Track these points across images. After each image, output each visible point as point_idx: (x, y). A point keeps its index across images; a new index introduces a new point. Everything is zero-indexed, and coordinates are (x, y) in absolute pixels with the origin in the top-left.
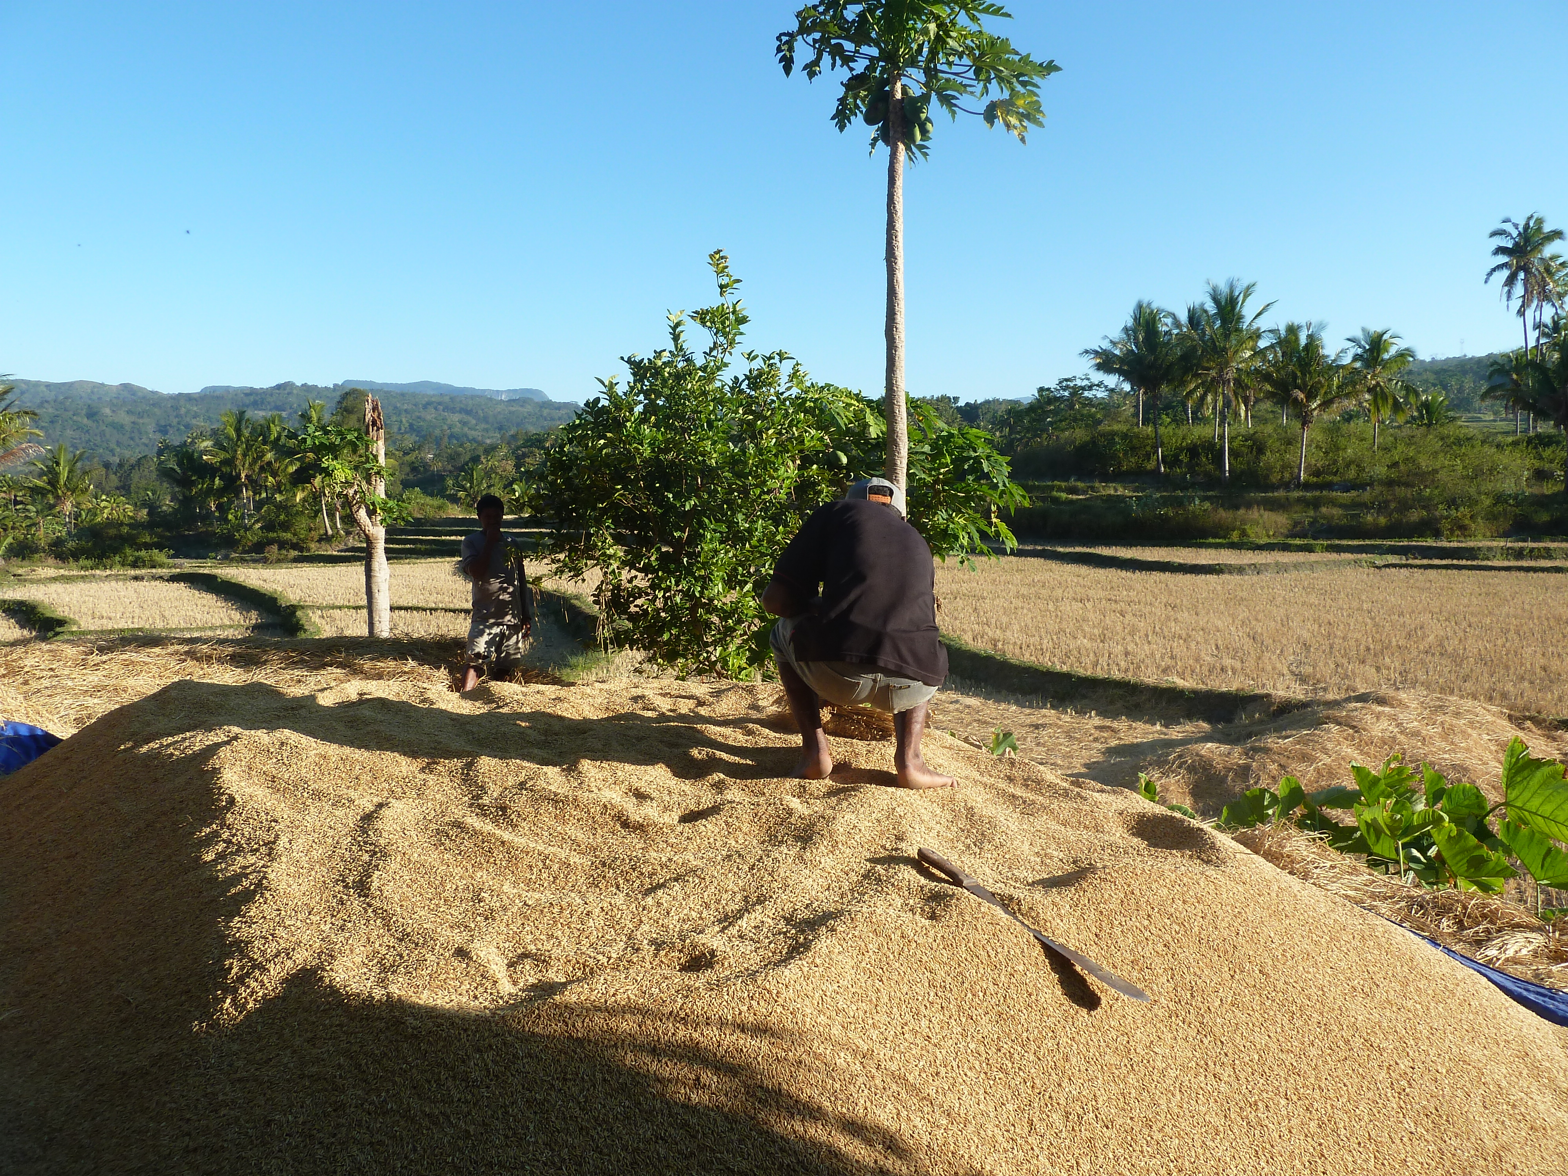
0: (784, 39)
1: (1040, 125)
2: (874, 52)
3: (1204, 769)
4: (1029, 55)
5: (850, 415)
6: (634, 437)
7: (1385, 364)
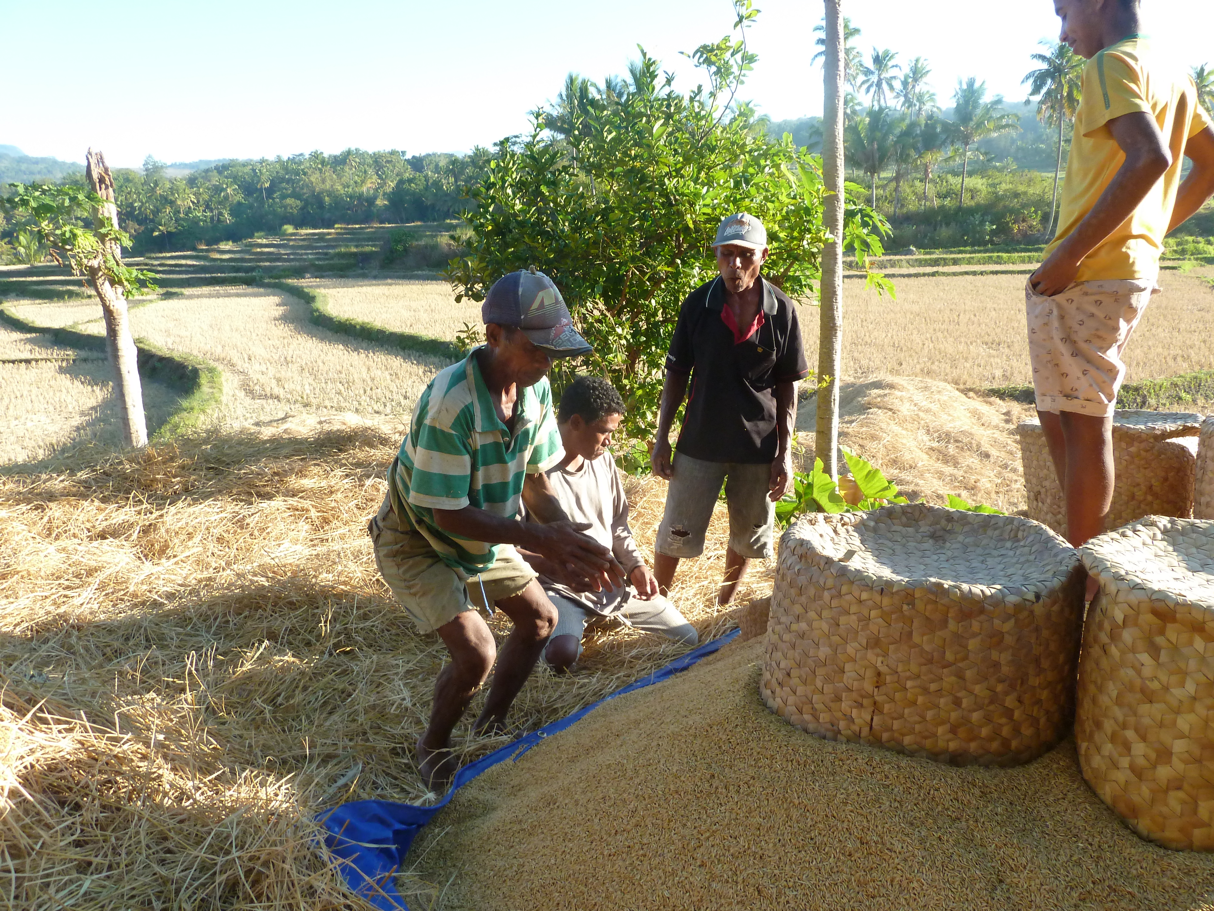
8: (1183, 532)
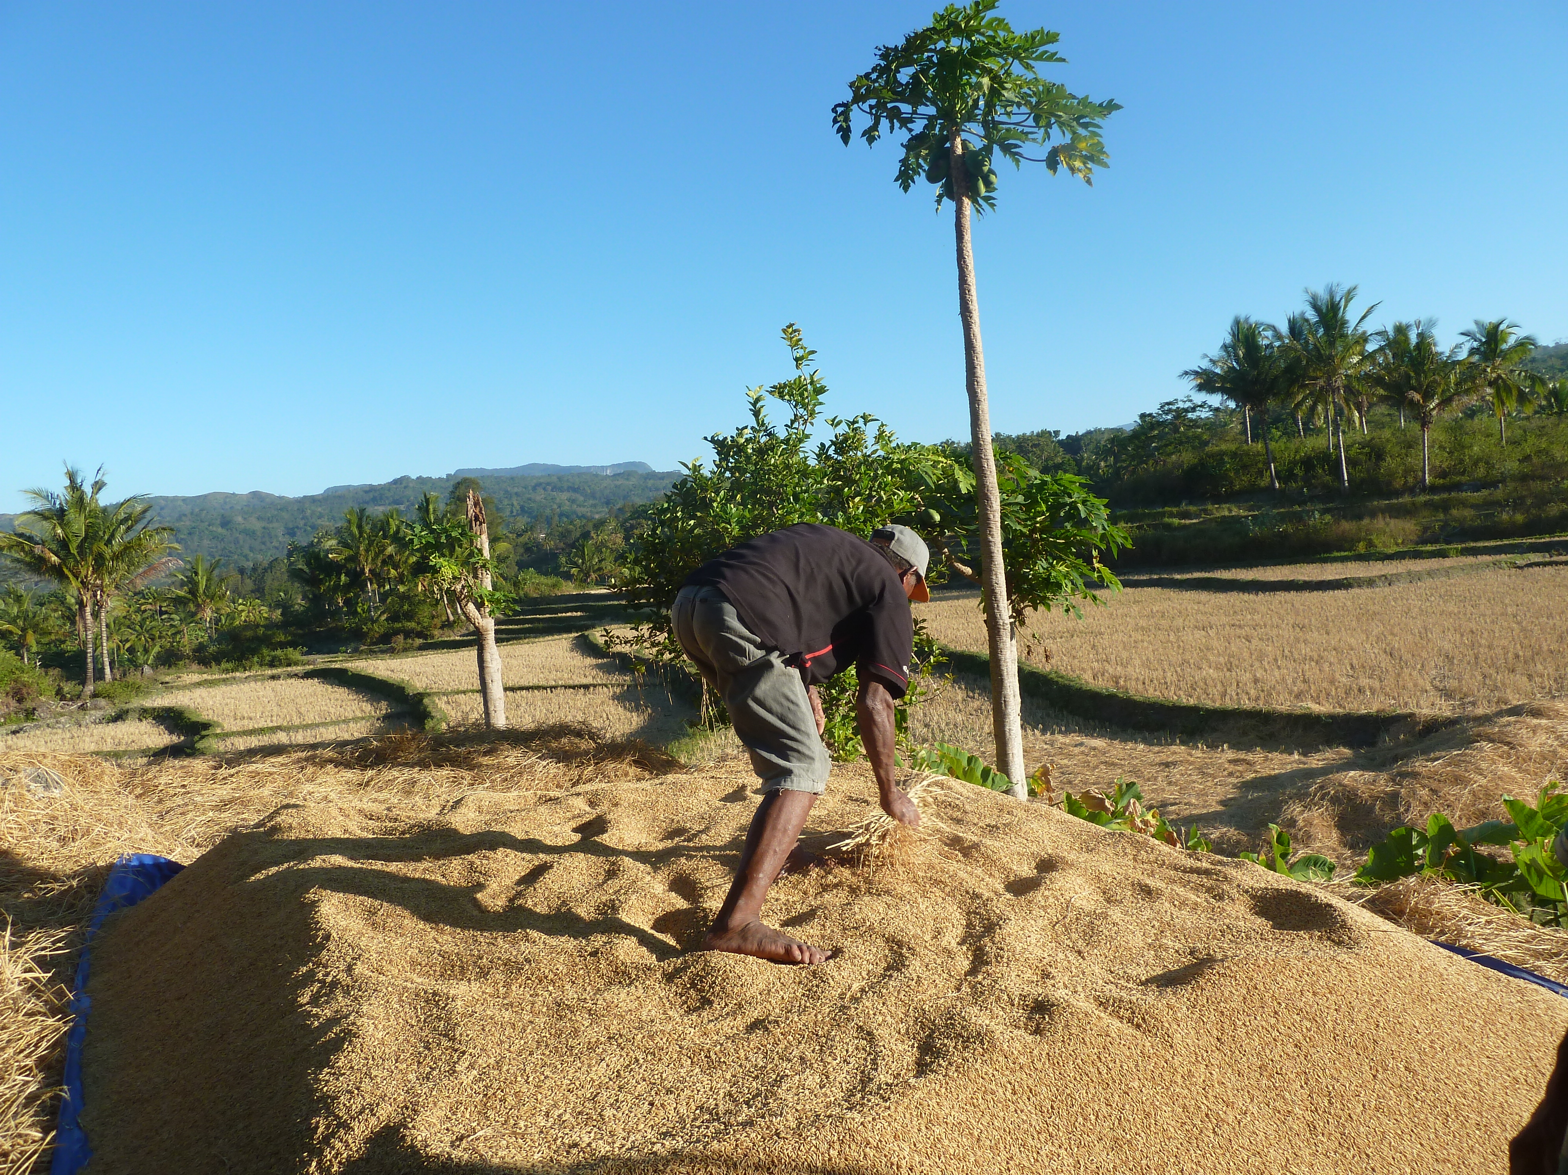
0: (840, 110)
1: (1106, 165)
2: (931, 110)
3: (1350, 800)
4: (1087, 97)
5: (939, 472)
6: (721, 517)
7: (1504, 355)
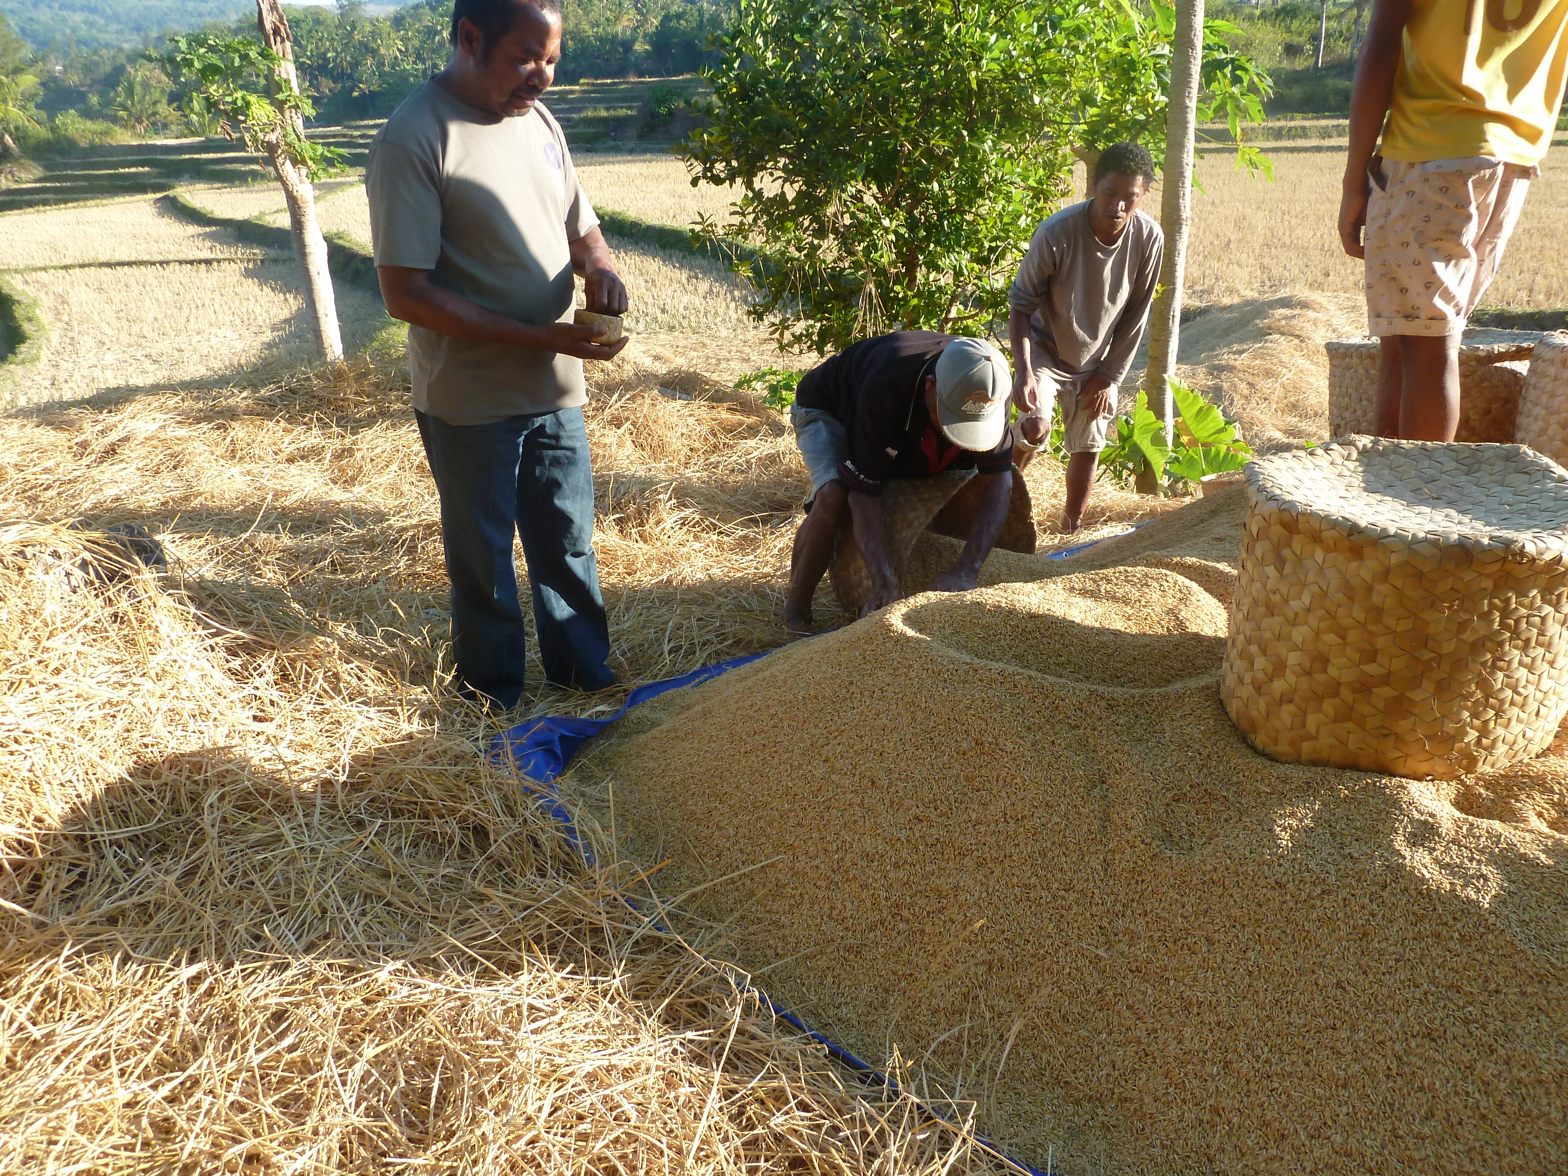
8: (1383, 454)
